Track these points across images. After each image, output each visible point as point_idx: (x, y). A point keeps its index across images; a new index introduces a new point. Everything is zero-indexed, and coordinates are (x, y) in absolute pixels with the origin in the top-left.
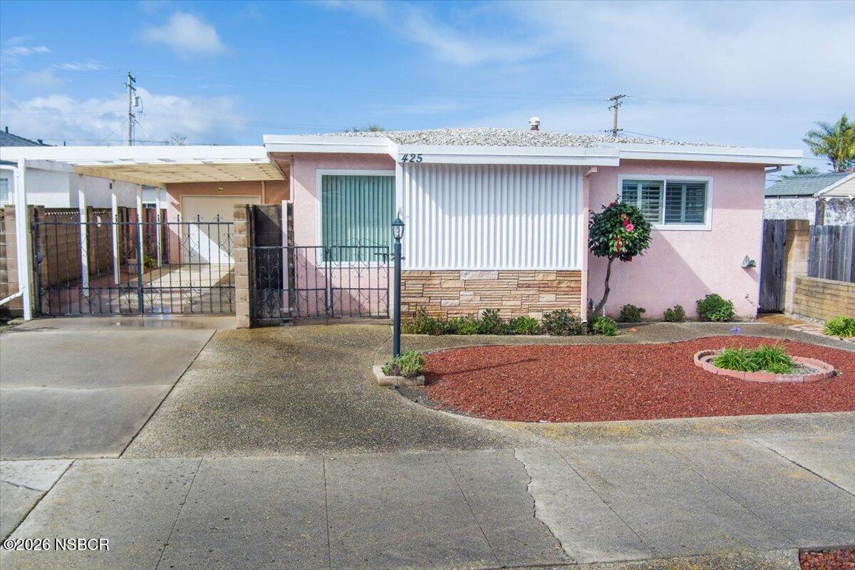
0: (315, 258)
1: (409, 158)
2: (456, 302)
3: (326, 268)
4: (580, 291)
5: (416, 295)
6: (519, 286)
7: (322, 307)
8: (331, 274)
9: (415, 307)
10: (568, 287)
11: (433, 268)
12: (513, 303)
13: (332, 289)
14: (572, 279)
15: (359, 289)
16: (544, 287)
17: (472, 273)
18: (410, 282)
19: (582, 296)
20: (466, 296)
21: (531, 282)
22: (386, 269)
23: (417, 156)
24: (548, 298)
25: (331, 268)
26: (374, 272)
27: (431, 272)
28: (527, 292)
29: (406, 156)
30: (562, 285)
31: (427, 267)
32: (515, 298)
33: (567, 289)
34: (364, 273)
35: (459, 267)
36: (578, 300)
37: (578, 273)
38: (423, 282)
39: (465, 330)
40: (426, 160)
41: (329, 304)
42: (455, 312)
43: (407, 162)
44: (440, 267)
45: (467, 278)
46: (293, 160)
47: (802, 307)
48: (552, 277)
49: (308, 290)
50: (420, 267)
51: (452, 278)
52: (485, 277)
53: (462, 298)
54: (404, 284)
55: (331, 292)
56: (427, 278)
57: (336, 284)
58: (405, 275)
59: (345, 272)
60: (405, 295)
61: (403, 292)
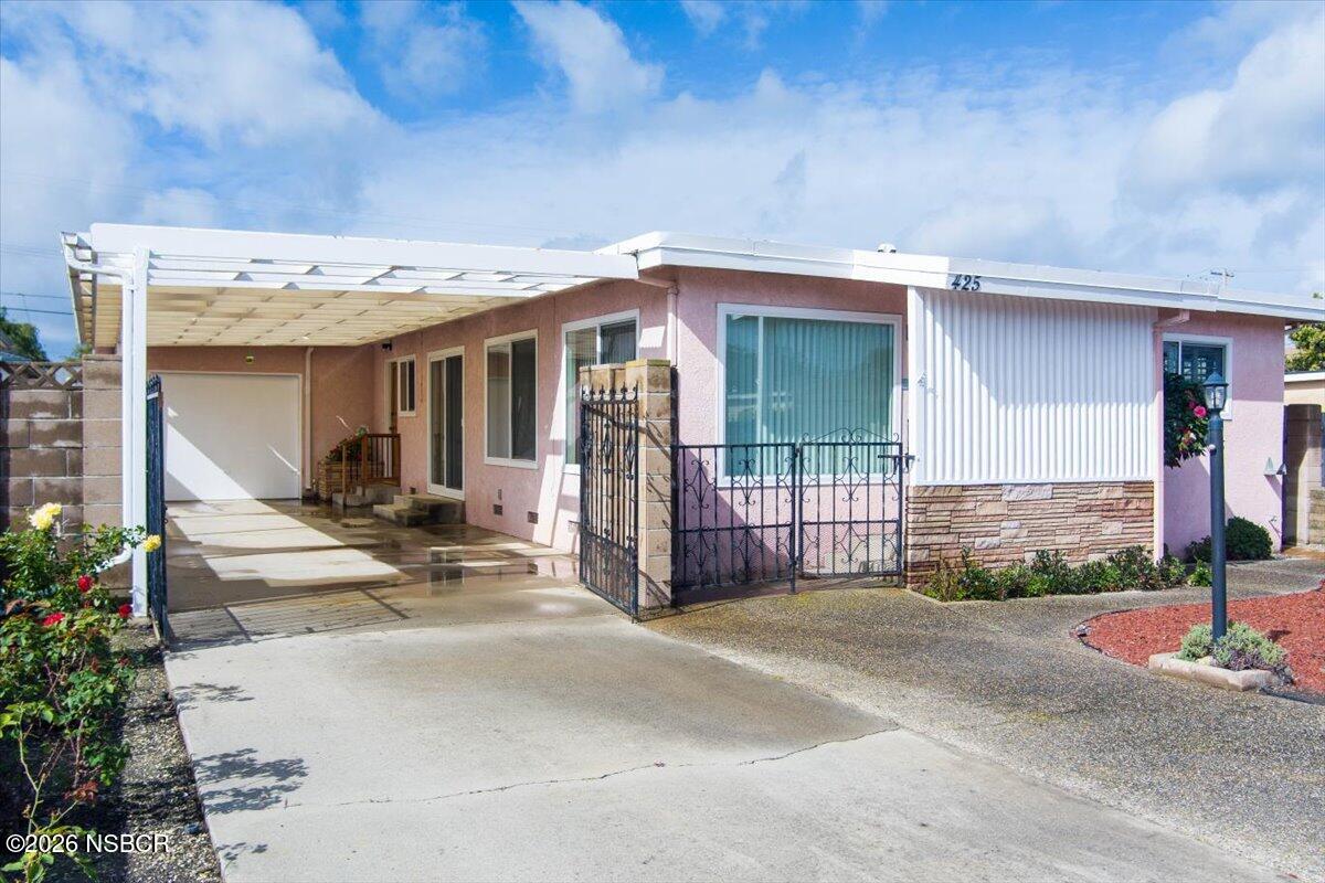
1: (963, 282)
2: (995, 540)
3: (794, 486)
4: (1151, 515)
5: (940, 531)
6: (1080, 509)
7: (785, 557)
8: (801, 496)
9: (938, 553)
10: (1137, 509)
11: (966, 481)
12: (1069, 539)
13: (802, 524)
14: (1142, 495)
15: (850, 523)
16: (1109, 511)
17: (1018, 489)
18: (932, 507)
19: (1156, 524)
20: (1009, 528)
21: (1093, 503)
22: (897, 487)
23: (972, 281)
24: (1113, 528)
25: (801, 486)
26: (876, 492)
27: (964, 488)
28: (1088, 520)
29: (958, 277)
30: (1130, 507)
31: (957, 481)
32: (1071, 530)
33: (1137, 513)
34: (860, 493)
35: (1001, 480)
36: (1150, 529)
37: (1146, 486)
38: (951, 506)
40: (986, 288)
41: (797, 554)
42: (994, 558)
43: (959, 289)
44: (976, 480)
45: (1011, 498)
48: (1119, 493)
49: (767, 527)
50: (948, 481)
51: (990, 498)
52: (1036, 496)
53: (1004, 534)
54: (924, 512)
55: (801, 529)
56: (957, 500)
57: (809, 515)
58: (926, 494)
59: (826, 493)
60: (925, 531)
61: (923, 525)
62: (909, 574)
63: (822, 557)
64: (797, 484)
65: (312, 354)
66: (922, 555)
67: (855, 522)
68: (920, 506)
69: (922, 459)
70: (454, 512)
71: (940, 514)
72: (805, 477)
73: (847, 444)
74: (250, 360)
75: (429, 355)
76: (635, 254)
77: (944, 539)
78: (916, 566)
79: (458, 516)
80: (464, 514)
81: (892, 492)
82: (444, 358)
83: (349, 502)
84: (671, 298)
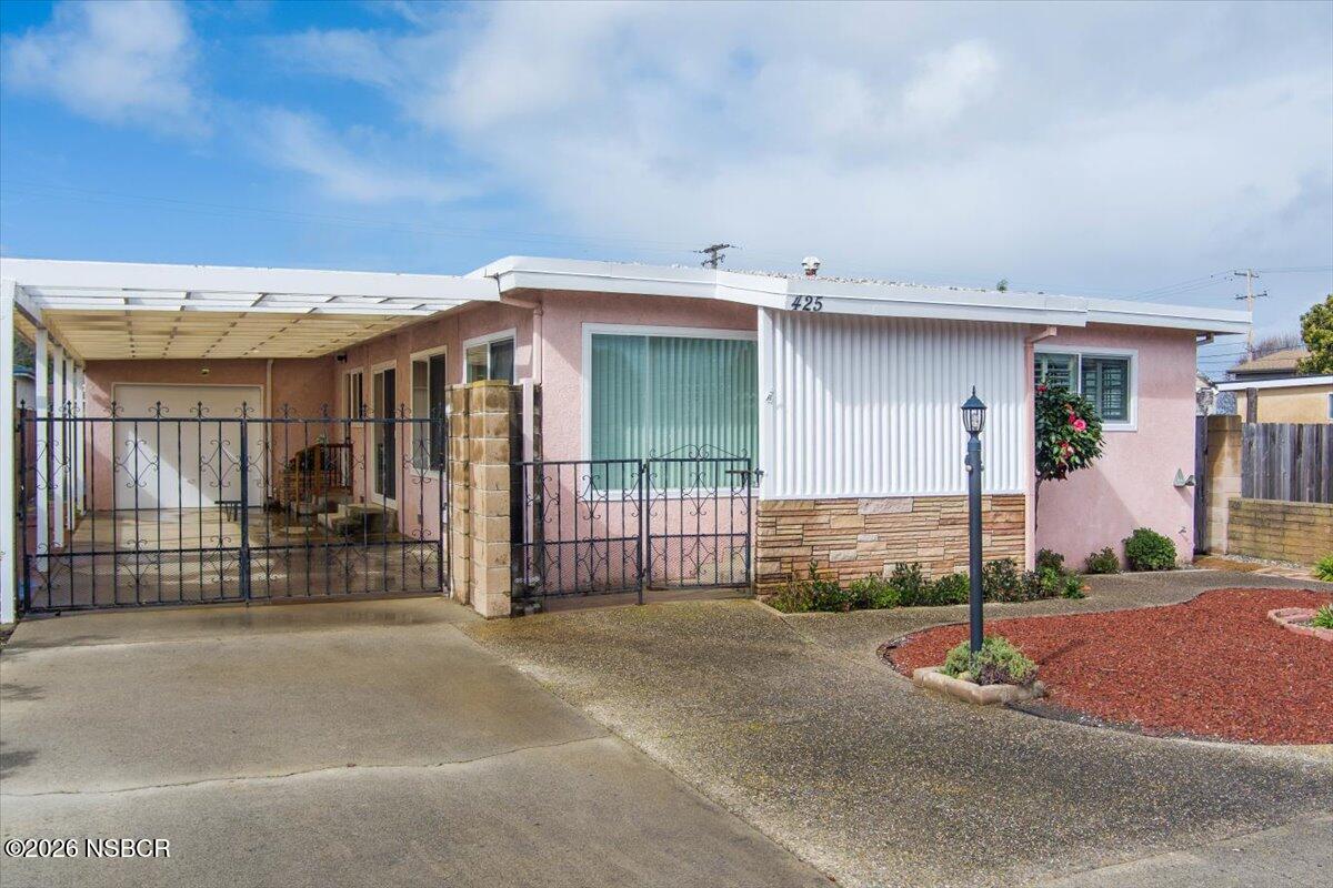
0: (575, 481)
1: (803, 303)
2: (851, 553)
3: (640, 500)
4: (1024, 527)
5: (793, 544)
6: (943, 523)
7: (631, 571)
8: (648, 511)
9: (790, 565)
10: (1007, 522)
11: (819, 495)
12: (932, 552)
13: (649, 538)
14: (1013, 508)
15: (698, 536)
17: (876, 502)
18: (783, 520)
19: (1027, 536)
20: (867, 541)
21: (958, 516)
22: (746, 500)
23: (814, 301)
25: (648, 501)
26: (724, 505)
27: (816, 502)
28: (952, 533)
29: (799, 298)
30: (998, 519)
31: (808, 494)
32: (935, 542)
33: (1007, 526)
34: (708, 506)
35: (857, 493)
36: (1021, 542)
37: (1020, 499)
38: (802, 520)
39: (884, 600)
40: (828, 308)
41: (644, 566)
42: (850, 570)
43: (800, 309)
44: (828, 494)
45: (868, 512)
46: (540, 302)
47: (1245, 544)
48: (986, 507)
49: (608, 540)
50: (799, 495)
51: (845, 511)
52: (894, 509)
53: (861, 546)
54: (774, 525)
55: (649, 543)
56: (812, 513)
57: (657, 527)
58: (776, 508)
59: (674, 507)
60: (776, 544)
61: (772, 538)
62: (758, 585)
63: (672, 567)
64: (644, 497)
65: (273, 365)
66: (773, 567)
67: (703, 535)
68: (769, 520)
69: (771, 473)
70: (387, 522)
71: (789, 527)
72: (652, 491)
73: (695, 460)
74: (205, 373)
75: (373, 367)
76: (497, 277)
77: (797, 552)
78: (765, 578)
79: (390, 525)
80: (396, 523)
81: (740, 506)
82: (382, 371)
83: (302, 511)
84: (536, 318)
